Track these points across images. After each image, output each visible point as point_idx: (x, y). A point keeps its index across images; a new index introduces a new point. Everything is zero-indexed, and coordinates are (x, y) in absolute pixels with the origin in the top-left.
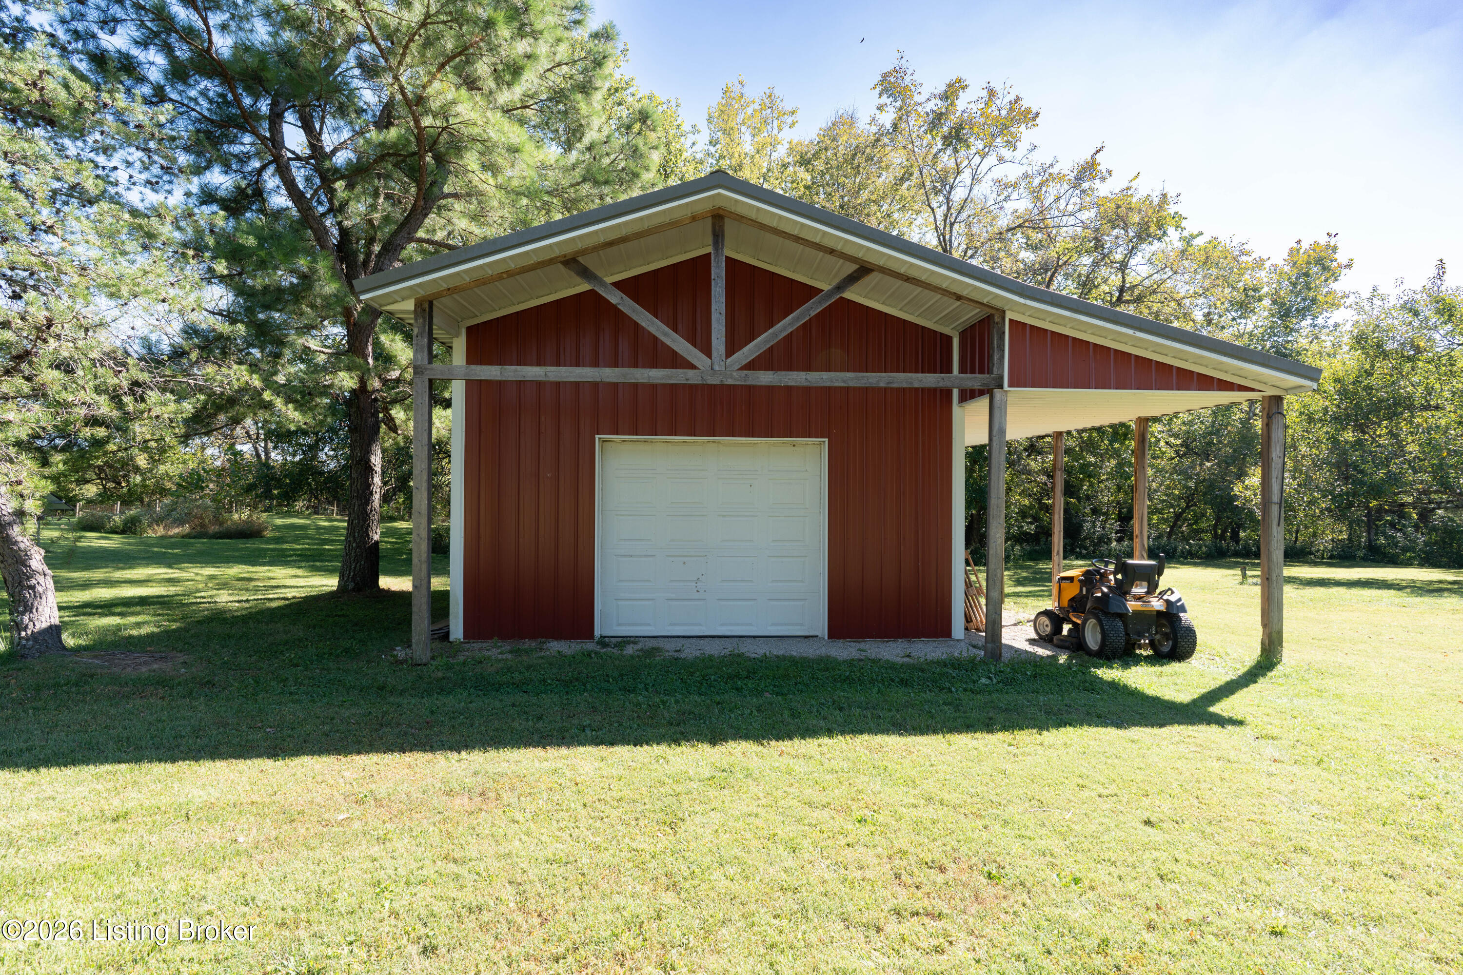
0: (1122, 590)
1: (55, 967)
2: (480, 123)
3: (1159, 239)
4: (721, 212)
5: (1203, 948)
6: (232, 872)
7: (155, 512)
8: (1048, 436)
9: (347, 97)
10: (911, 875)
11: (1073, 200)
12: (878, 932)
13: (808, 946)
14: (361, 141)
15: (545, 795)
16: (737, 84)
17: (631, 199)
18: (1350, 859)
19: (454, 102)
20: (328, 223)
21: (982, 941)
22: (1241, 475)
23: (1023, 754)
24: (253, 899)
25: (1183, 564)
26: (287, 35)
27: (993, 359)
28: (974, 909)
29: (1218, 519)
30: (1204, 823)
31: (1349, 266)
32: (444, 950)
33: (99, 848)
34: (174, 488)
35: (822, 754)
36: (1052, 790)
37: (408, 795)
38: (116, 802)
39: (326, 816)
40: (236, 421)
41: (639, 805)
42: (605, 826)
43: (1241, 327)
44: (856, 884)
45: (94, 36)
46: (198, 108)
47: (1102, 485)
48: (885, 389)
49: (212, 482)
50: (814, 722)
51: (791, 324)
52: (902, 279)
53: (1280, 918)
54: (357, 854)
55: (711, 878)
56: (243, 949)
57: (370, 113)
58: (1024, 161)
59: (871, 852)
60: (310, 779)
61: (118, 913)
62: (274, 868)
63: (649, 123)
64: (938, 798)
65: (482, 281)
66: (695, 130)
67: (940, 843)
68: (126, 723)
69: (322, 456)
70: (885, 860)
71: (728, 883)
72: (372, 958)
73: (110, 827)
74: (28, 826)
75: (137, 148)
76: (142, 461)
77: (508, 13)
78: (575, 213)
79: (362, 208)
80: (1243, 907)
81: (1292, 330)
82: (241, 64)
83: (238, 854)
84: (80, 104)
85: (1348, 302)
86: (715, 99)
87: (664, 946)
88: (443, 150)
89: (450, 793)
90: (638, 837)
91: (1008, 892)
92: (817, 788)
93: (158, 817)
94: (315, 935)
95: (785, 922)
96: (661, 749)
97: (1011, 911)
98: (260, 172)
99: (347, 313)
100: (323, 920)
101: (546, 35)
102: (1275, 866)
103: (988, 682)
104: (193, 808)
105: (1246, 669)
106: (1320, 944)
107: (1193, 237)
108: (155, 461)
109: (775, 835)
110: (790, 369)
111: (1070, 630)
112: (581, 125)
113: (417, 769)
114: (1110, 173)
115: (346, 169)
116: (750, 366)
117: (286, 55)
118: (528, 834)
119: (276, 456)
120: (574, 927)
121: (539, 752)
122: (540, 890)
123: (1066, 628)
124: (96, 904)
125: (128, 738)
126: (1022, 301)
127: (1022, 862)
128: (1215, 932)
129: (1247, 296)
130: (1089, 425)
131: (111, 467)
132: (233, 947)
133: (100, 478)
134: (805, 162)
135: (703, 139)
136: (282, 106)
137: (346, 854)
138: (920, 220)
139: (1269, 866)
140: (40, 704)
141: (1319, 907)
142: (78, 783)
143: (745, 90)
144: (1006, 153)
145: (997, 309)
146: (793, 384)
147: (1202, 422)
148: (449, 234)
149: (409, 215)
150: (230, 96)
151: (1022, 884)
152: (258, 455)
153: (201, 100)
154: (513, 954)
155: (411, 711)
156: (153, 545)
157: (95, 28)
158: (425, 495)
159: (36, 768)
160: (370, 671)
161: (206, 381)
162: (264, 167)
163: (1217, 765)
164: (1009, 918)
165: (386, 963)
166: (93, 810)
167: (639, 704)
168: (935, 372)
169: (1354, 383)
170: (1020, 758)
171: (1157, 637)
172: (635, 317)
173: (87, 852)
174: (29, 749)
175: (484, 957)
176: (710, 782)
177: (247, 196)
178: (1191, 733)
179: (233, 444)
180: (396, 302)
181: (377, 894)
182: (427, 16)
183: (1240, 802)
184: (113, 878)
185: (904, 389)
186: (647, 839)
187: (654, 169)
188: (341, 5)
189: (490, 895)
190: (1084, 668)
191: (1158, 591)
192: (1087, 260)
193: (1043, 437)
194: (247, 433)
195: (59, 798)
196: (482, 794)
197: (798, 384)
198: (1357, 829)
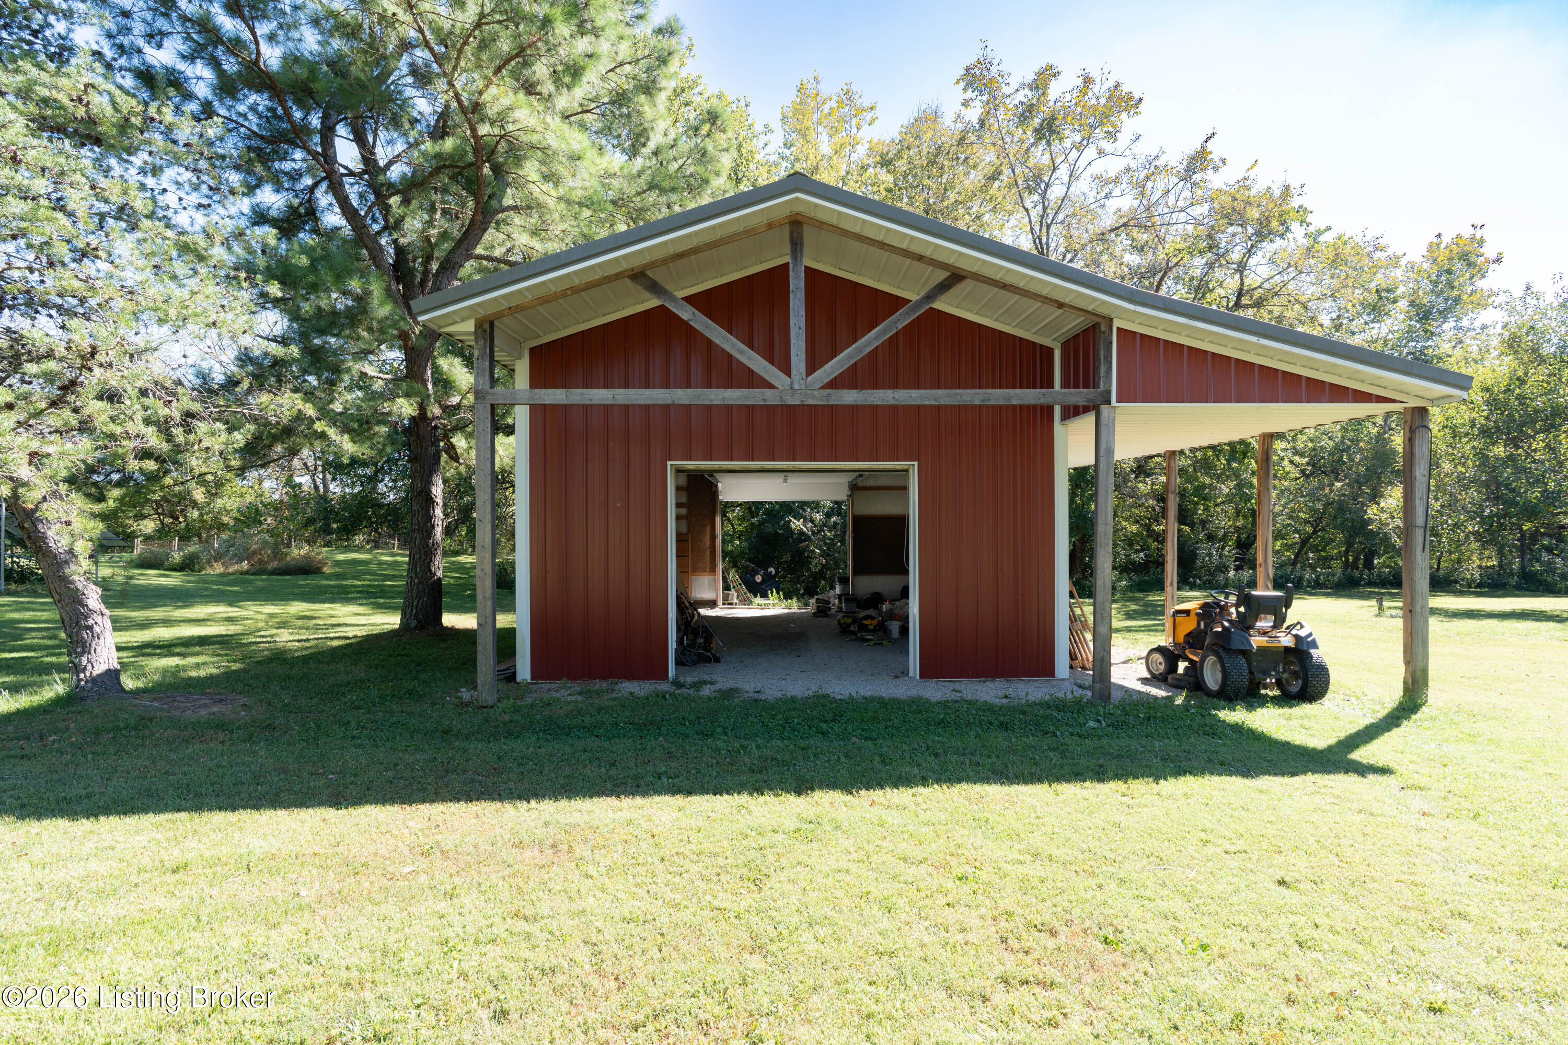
0: (1245, 624)
1: (115, 1027)
2: (539, 129)
3: (1282, 236)
4: (799, 218)
5: (1351, 1025)
6: (294, 928)
7: (213, 548)
8: (1158, 455)
9: (400, 107)
10: (1019, 939)
11: (1184, 195)
12: (984, 1002)
13: (907, 1016)
14: (416, 154)
15: (620, 848)
16: (812, 80)
17: (700, 207)
18: (1516, 927)
19: (511, 109)
20: (383, 242)
21: (1101, 1013)
22: (1375, 496)
23: (1138, 806)
24: (317, 957)
25: (1311, 594)
26: (337, 43)
27: (1099, 372)
28: (1090, 977)
29: (1349, 545)
30: (1346, 883)
31: (1498, 260)
32: (516, 1016)
33: (159, 901)
34: (232, 523)
35: (917, 804)
36: (1173, 846)
37: (476, 846)
38: (176, 852)
39: (391, 869)
40: (293, 452)
41: (720, 859)
42: (684, 882)
43: (1374, 332)
44: (959, 948)
45: (139, 51)
46: (246, 124)
47: (1218, 509)
48: (980, 406)
49: (270, 515)
50: (908, 769)
51: (877, 338)
52: (997, 286)
53: (1439, 993)
54: (423, 910)
55: (800, 940)
56: (306, 1011)
57: (424, 123)
58: (1127, 152)
59: (974, 913)
60: (374, 829)
61: (179, 970)
62: (338, 924)
63: (719, 123)
64: (1045, 854)
65: (546, 299)
66: (768, 130)
67: (1049, 903)
68: (186, 768)
69: (382, 488)
70: (990, 922)
71: (818, 946)
72: (441, 1023)
73: (170, 878)
74: (87, 877)
75: (187, 169)
76: (199, 495)
77: (566, 9)
78: (641, 223)
79: (418, 225)
80: (1394, 979)
81: (1433, 334)
82: (291, 76)
83: (301, 909)
84: (127, 120)
85: (1498, 300)
86: (790, 97)
87: (751, 1015)
88: (501, 160)
89: (519, 845)
90: (721, 894)
91: (1127, 959)
92: (912, 842)
93: (219, 869)
94: (381, 997)
95: (882, 990)
96: (743, 799)
97: (1132, 980)
98: (312, 189)
99: (404, 336)
100: (388, 981)
101: (608, 31)
102: (1430, 933)
103: (1096, 725)
104: (254, 859)
105: (1386, 711)
106: (1486, 1023)
107: (1319, 233)
108: (212, 495)
109: (868, 893)
110: (876, 387)
111: (1186, 668)
112: (645, 130)
113: (485, 819)
114: (1224, 161)
115: (401, 184)
116: (833, 384)
117: (337, 64)
118: (603, 890)
119: (335, 488)
120: (654, 992)
121: (612, 801)
122: (616, 951)
123: (1182, 666)
124: (156, 961)
125: (188, 785)
126: (1131, 307)
127: (1141, 926)
128: (1365, 1007)
129: (1380, 298)
130: (1205, 444)
131: (167, 501)
132: (296, 1009)
133: (157, 513)
134: (886, 163)
135: (777, 140)
136: (334, 119)
137: (412, 910)
138: (1013, 222)
139: (1423, 933)
140: (99, 749)
141: (1483, 981)
142: (138, 832)
143: (820, 87)
144: (1106, 145)
145: (1104, 317)
146: (879, 403)
147: (1330, 438)
148: (509, 250)
149: (467, 230)
150: (280, 111)
151: (1142, 950)
152: (316, 488)
153: (250, 116)
154: (590, 1021)
155: (478, 756)
156: (212, 582)
157: (141, 42)
158: (488, 527)
159: (96, 816)
160: (435, 714)
161: (261, 411)
162: (316, 185)
163: (1358, 818)
164: (1130, 989)
165: (455, 1029)
166: (153, 861)
167: (717, 750)
168: (1034, 387)
169: (1505, 392)
170: (1136, 809)
171: (1285, 676)
172: (707, 334)
173: (147, 905)
174: (89, 796)
175: (558, 1024)
176: (797, 835)
177: (300, 215)
178: (1327, 783)
179: (291, 476)
180: (455, 323)
181: (445, 954)
182: (482, 15)
183: (1386, 860)
184: (173, 933)
185: (1001, 407)
186: (730, 897)
187: (724, 175)
188: (392, 9)
189: (563, 956)
190: (1204, 711)
191: (1285, 625)
192: (1199, 261)
193: (1151, 457)
194: (305, 464)
195: (119, 847)
196: (554, 846)
197: (885, 403)
198: (1523, 892)
